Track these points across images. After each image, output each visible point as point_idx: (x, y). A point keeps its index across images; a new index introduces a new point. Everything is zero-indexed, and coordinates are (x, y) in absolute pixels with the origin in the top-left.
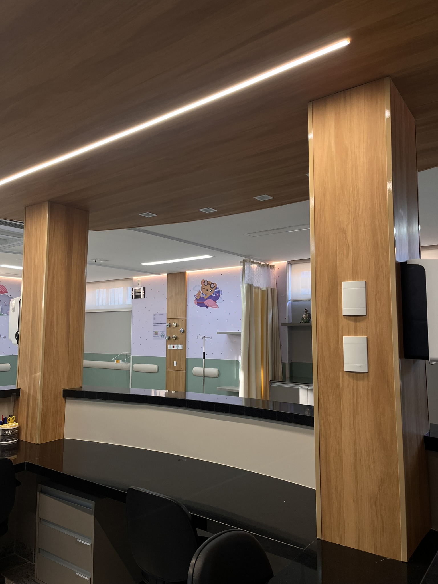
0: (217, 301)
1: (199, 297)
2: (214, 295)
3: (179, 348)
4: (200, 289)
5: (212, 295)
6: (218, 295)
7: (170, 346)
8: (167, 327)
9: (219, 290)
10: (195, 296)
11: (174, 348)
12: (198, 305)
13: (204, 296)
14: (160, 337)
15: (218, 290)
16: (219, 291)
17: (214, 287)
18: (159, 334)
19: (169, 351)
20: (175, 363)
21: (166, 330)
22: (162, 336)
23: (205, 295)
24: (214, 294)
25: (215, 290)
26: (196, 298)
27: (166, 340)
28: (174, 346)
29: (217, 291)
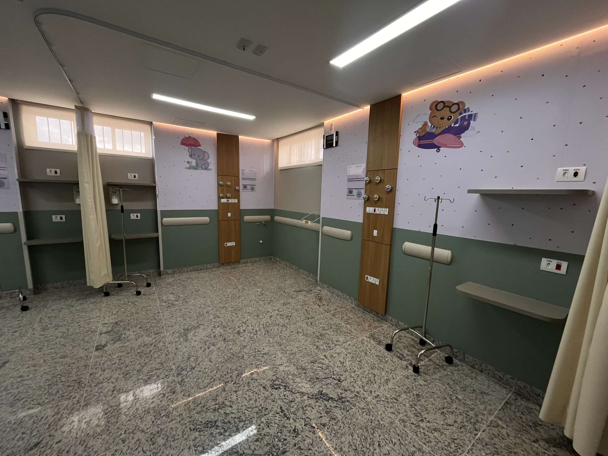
0: (462, 135)
1: (423, 134)
2: (457, 125)
3: (382, 213)
4: (426, 118)
5: (453, 125)
6: (466, 123)
7: (370, 210)
8: (366, 184)
9: (470, 113)
10: (415, 132)
11: (375, 211)
12: (420, 146)
13: (434, 131)
14: (356, 197)
15: (467, 114)
16: (470, 116)
17: (459, 109)
18: (355, 192)
19: (367, 216)
20: (375, 233)
21: (364, 187)
22: (359, 195)
23: (437, 128)
24: (456, 123)
25: (461, 114)
26: (418, 135)
27: (364, 201)
28: (375, 210)
29: (465, 116)
